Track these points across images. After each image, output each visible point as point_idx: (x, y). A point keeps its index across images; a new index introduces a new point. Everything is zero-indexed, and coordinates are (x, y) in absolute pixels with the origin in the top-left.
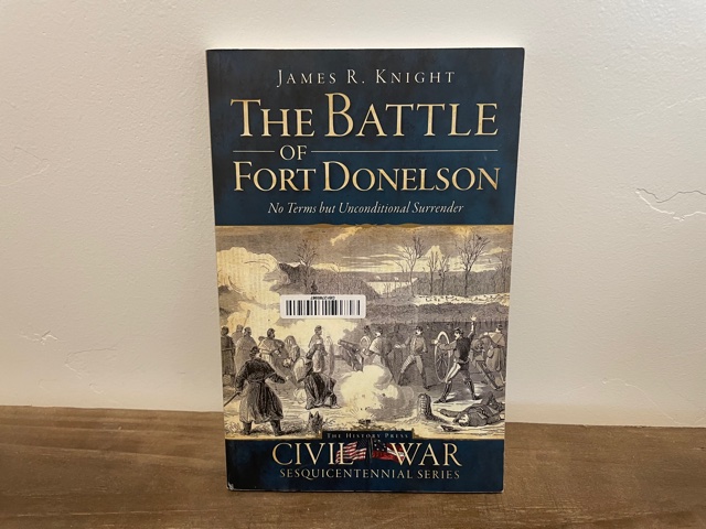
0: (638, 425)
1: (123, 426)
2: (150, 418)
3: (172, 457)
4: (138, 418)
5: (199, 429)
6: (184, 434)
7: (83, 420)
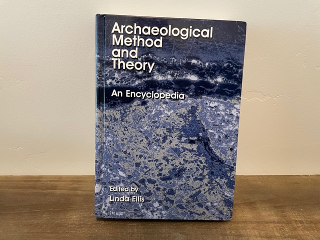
1: (50, 181)
2: (60, 178)
3: (69, 191)
4: (55, 178)
6: (74, 183)
7: (34, 179)
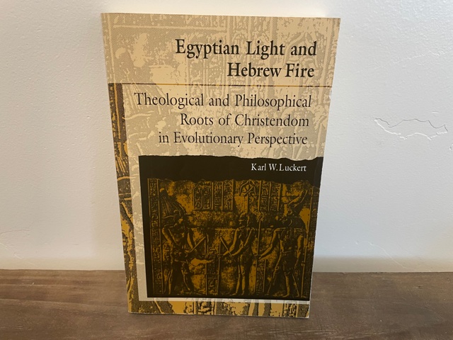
0: (378, 271)
2: (55, 276)
3: (67, 303)
5: (87, 283)
6: (77, 286)
7: (9, 278)
